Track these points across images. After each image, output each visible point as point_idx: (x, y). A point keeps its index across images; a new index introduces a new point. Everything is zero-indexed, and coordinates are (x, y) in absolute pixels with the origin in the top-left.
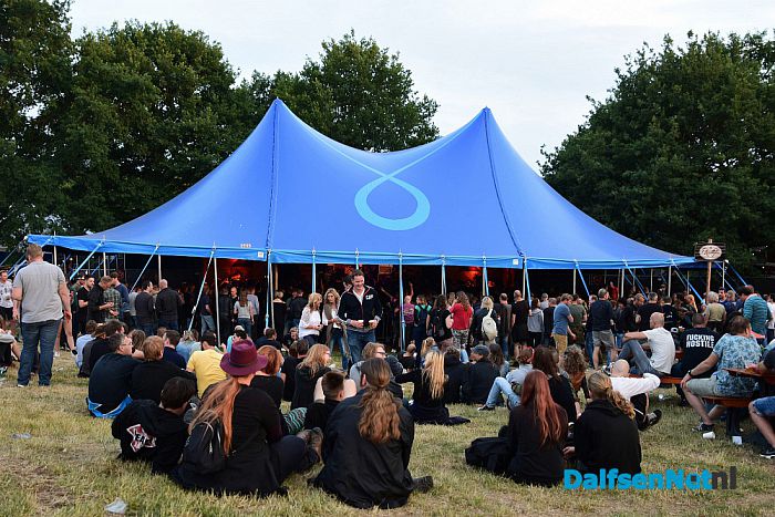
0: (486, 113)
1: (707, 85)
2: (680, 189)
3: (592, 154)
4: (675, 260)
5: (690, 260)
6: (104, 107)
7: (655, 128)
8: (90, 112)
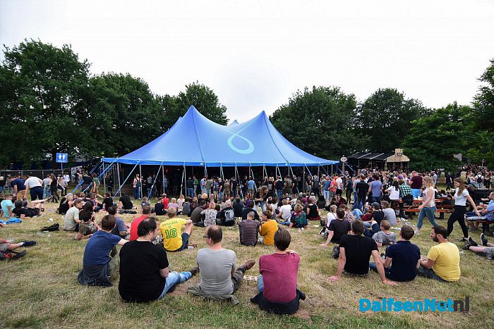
0: (264, 112)
1: (322, 104)
2: (316, 138)
3: (286, 126)
4: (334, 162)
5: (338, 162)
6: (109, 106)
7: (306, 117)
8: (106, 108)
